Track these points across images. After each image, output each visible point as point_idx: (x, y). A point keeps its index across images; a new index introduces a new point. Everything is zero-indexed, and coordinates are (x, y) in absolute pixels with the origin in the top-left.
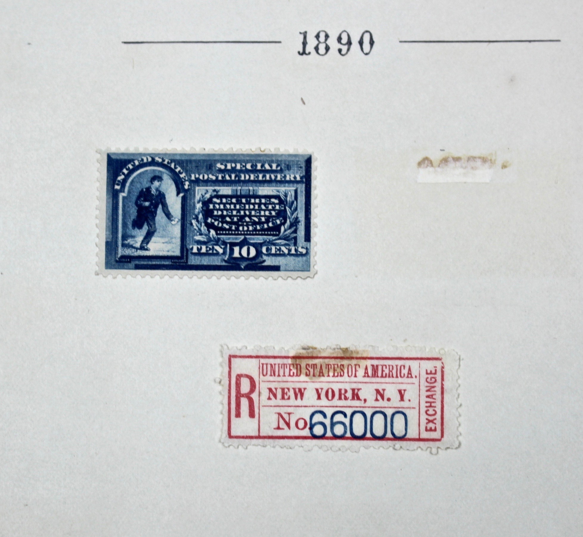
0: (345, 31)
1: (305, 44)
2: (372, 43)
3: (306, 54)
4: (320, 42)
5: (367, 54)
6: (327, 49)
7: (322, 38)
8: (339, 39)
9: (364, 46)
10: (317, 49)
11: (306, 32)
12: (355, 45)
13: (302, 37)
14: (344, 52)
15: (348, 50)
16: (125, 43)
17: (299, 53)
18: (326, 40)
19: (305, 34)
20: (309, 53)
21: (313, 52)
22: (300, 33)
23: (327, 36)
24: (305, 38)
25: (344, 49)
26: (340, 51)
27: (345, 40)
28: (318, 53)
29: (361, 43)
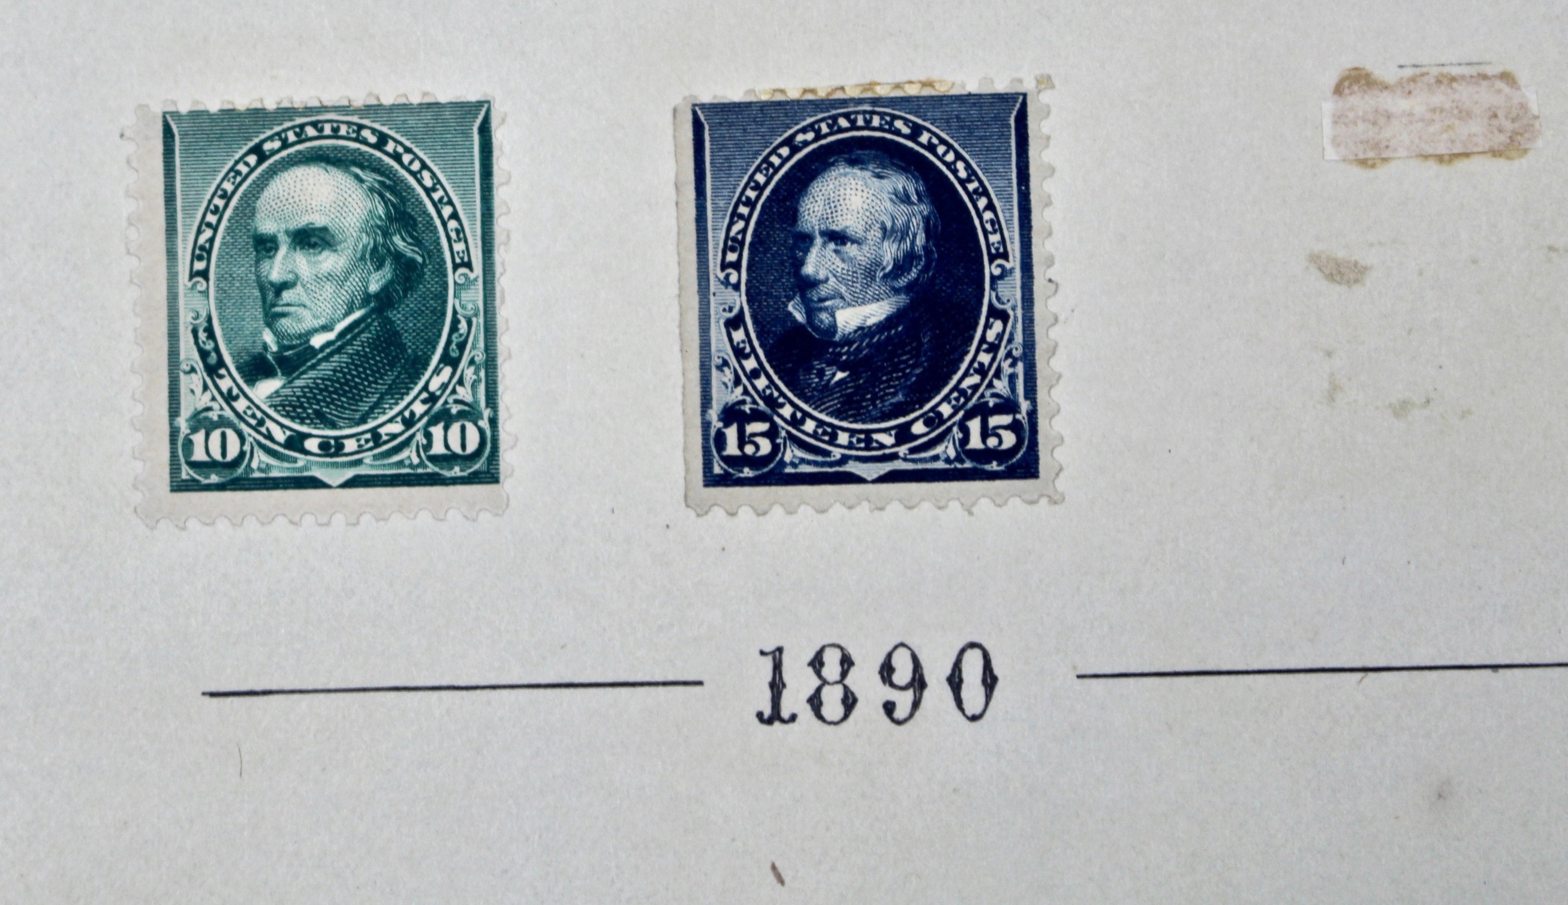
0: (902, 645)
1: (777, 686)
2: (990, 681)
3: (783, 721)
4: (825, 682)
5: (974, 718)
6: (849, 702)
7: (832, 669)
8: (887, 671)
9: (965, 694)
10: (815, 702)
11: (780, 650)
12: (937, 691)
13: (768, 663)
14: (900, 713)
15: (916, 704)
16: (213, 695)
17: (760, 715)
18: (844, 674)
19: (777, 656)
20: (793, 718)
21: (806, 713)
22: (762, 653)
23: (847, 662)
24: (777, 667)
25: (904, 701)
26: (889, 708)
27: (903, 674)
28: (819, 716)
29: (955, 681)
